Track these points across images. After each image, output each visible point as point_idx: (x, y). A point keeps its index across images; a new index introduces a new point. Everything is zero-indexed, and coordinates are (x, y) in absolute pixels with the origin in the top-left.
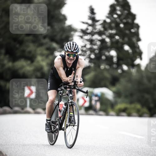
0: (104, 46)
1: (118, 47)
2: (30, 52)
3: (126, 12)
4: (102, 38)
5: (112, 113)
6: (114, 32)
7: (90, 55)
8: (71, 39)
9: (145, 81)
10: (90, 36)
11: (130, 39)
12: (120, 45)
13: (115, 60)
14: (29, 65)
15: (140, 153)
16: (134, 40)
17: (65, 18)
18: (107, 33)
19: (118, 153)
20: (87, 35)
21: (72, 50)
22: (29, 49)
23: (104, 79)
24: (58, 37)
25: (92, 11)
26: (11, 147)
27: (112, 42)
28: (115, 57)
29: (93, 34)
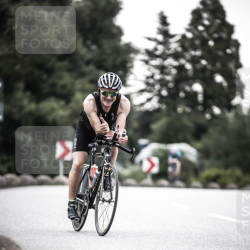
0: (182, 77)
1: (205, 77)
2: (64, 87)
3: (218, 21)
4: (180, 63)
5: (195, 183)
6: (198, 53)
7: (160, 91)
10: (160, 60)
11: (224, 65)
12: (208, 74)
13: (200, 98)
14: (62, 107)
16: (231, 65)
17: (120, 32)
18: (188, 56)
20: (155, 60)
21: (110, 86)
22: (62, 82)
23: (183, 128)
25: (164, 20)
26: (34, 238)
27: (195, 70)
28: (200, 94)
29: (165, 57)
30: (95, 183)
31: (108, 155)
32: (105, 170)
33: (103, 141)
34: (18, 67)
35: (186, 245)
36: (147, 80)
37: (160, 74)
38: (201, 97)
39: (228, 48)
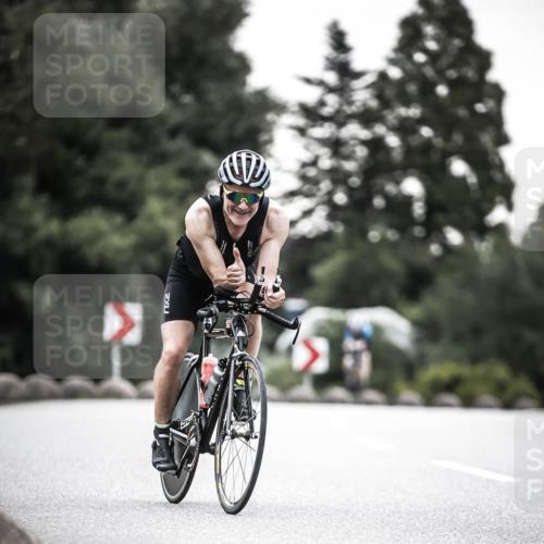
0: (379, 163)
1: (430, 165)
2: (122, 184)
3: (457, 42)
4: (374, 133)
5: (408, 394)
6: (414, 112)
7: (330, 194)
8: (264, 137)
9: (525, 283)
10: (331, 127)
11: (470, 138)
12: (435, 158)
13: (419, 209)
14: (118, 229)
15: (505, 536)
16: (486, 139)
17: (243, 65)
18: (391, 117)
20: (321, 126)
21: (246, 181)
22: (117, 175)
23: (380, 275)
25: (339, 40)
26: (56, 514)
27: (408, 150)
28: (418, 200)
29: (342, 120)
30: (213, 396)
31: (241, 334)
32: (236, 366)
33: (230, 303)
34: (21, 142)
35: (388, 528)
36: (303, 171)
37: (331, 158)
38: (421, 207)
39: (480, 100)
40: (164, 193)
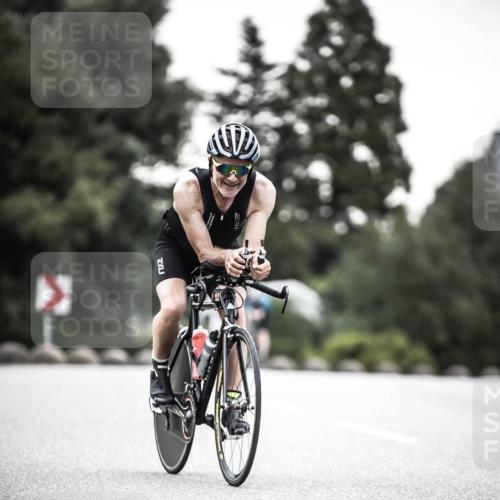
0: (289, 151)
1: (334, 149)
3: (359, 38)
4: (284, 120)
5: (315, 361)
6: (320, 101)
8: (182, 124)
9: (422, 260)
10: (245, 114)
11: (373, 126)
12: (339, 144)
13: (325, 191)
14: (49, 207)
16: (386, 127)
18: (300, 106)
19: (335, 490)
20: (236, 113)
21: (236, 153)
22: (49, 158)
24: (143, 120)
25: (252, 35)
27: (316, 137)
28: (324, 183)
29: (255, 108)
30: (206, 369)
31: (230, 306)
32: (228, 340)
38: (328, 189)
39: (380, 91)
40: (92, 175)
